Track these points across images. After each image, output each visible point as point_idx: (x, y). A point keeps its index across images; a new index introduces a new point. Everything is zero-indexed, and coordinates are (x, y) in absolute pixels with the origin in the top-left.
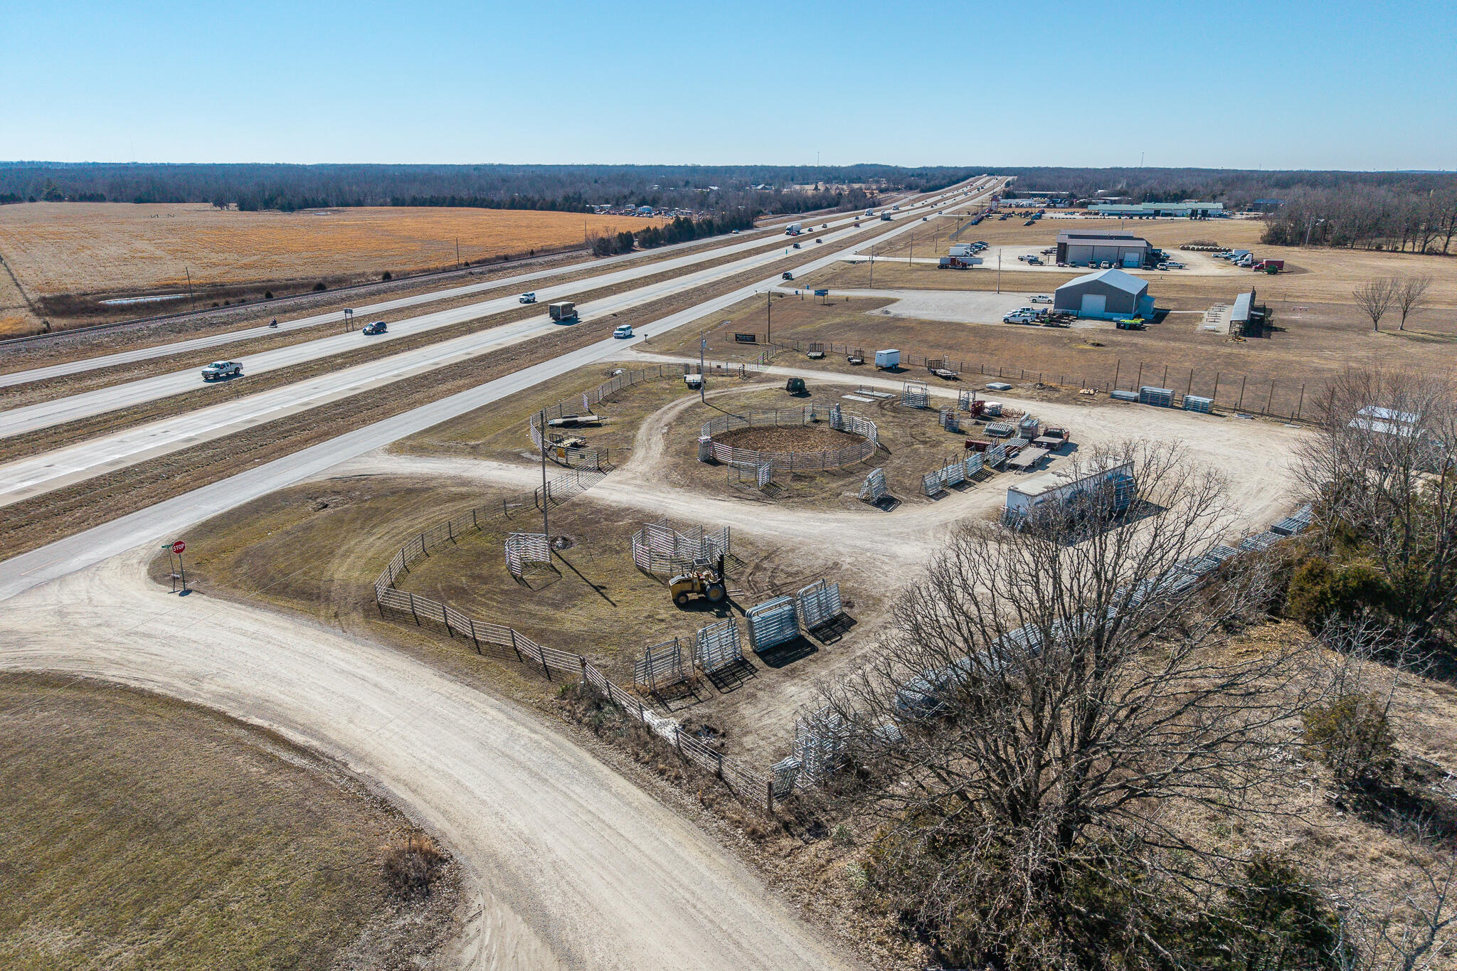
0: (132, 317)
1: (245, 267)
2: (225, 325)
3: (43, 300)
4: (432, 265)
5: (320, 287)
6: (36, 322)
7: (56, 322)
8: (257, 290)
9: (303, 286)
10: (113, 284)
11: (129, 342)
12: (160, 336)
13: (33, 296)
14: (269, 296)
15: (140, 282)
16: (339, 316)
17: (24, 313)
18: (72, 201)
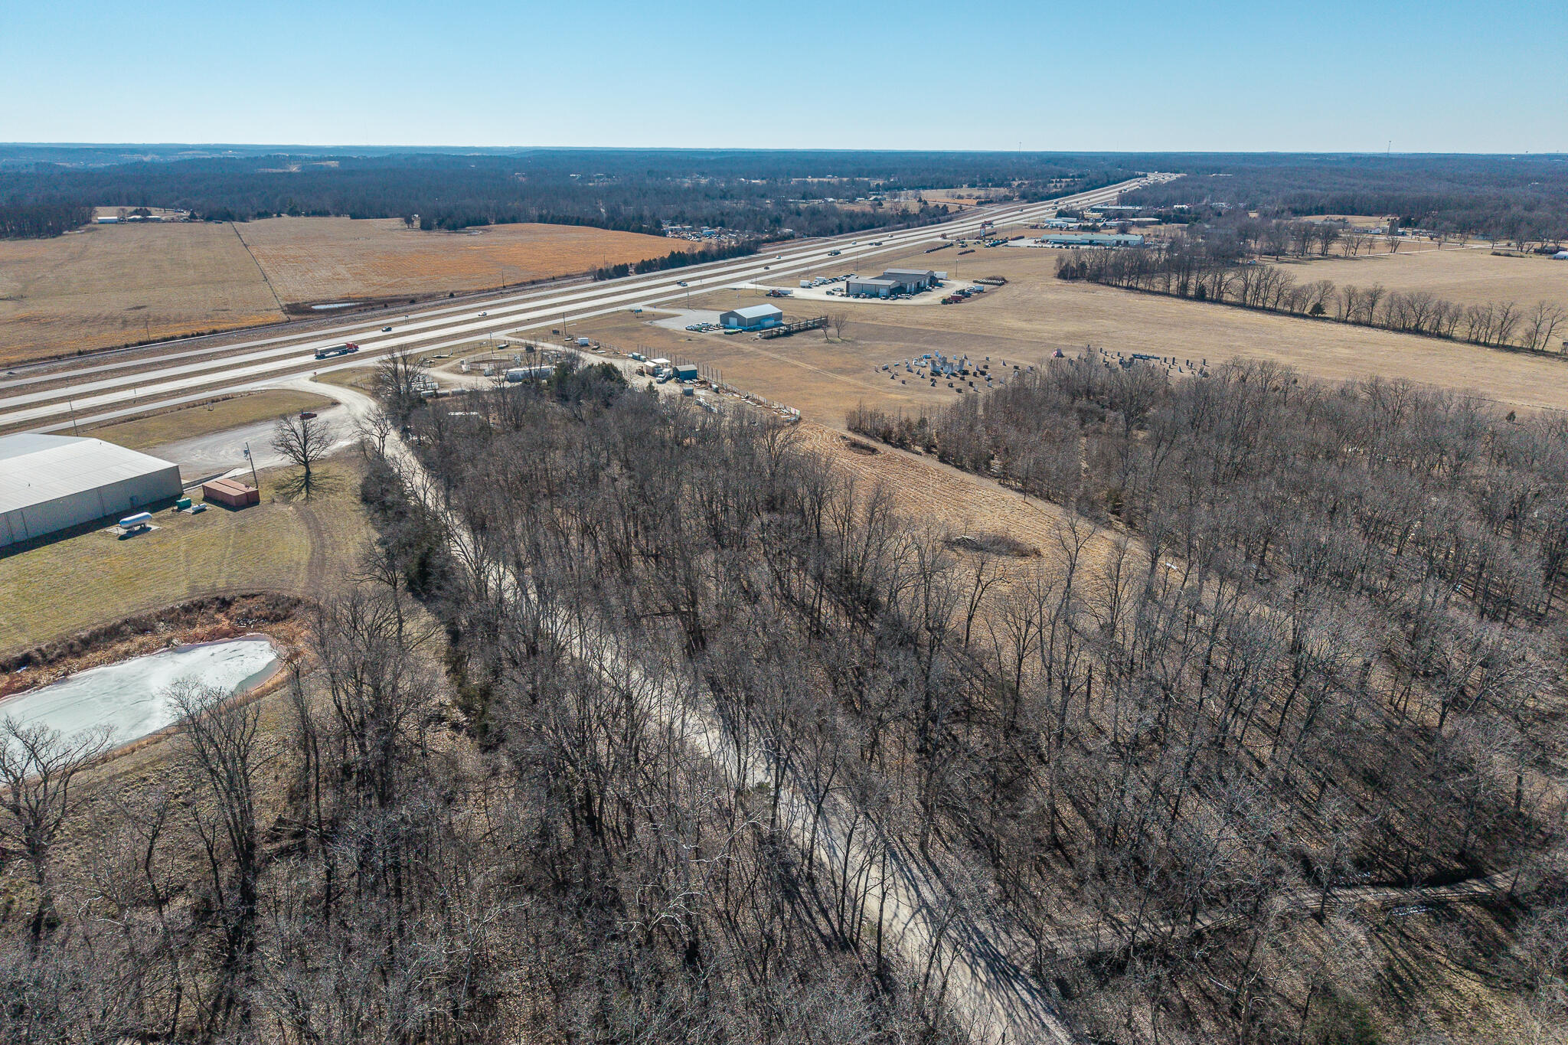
0: (324, 316)
1: (389, 286)
2: (362, 320)
3: (287, 305)
4: (485, 287)
5: (413, 302)
6: (284, 317)
7: (293, 317)
8: (380, 303)
9: (404, 300)
10: (320, 297)
11: (319, 327)
12: (331, 325)
13: (283, 303)
14: (386, 306)
15: (333, 296)
16: (403, 318)
17: (279, 312)
18: (307, 215)
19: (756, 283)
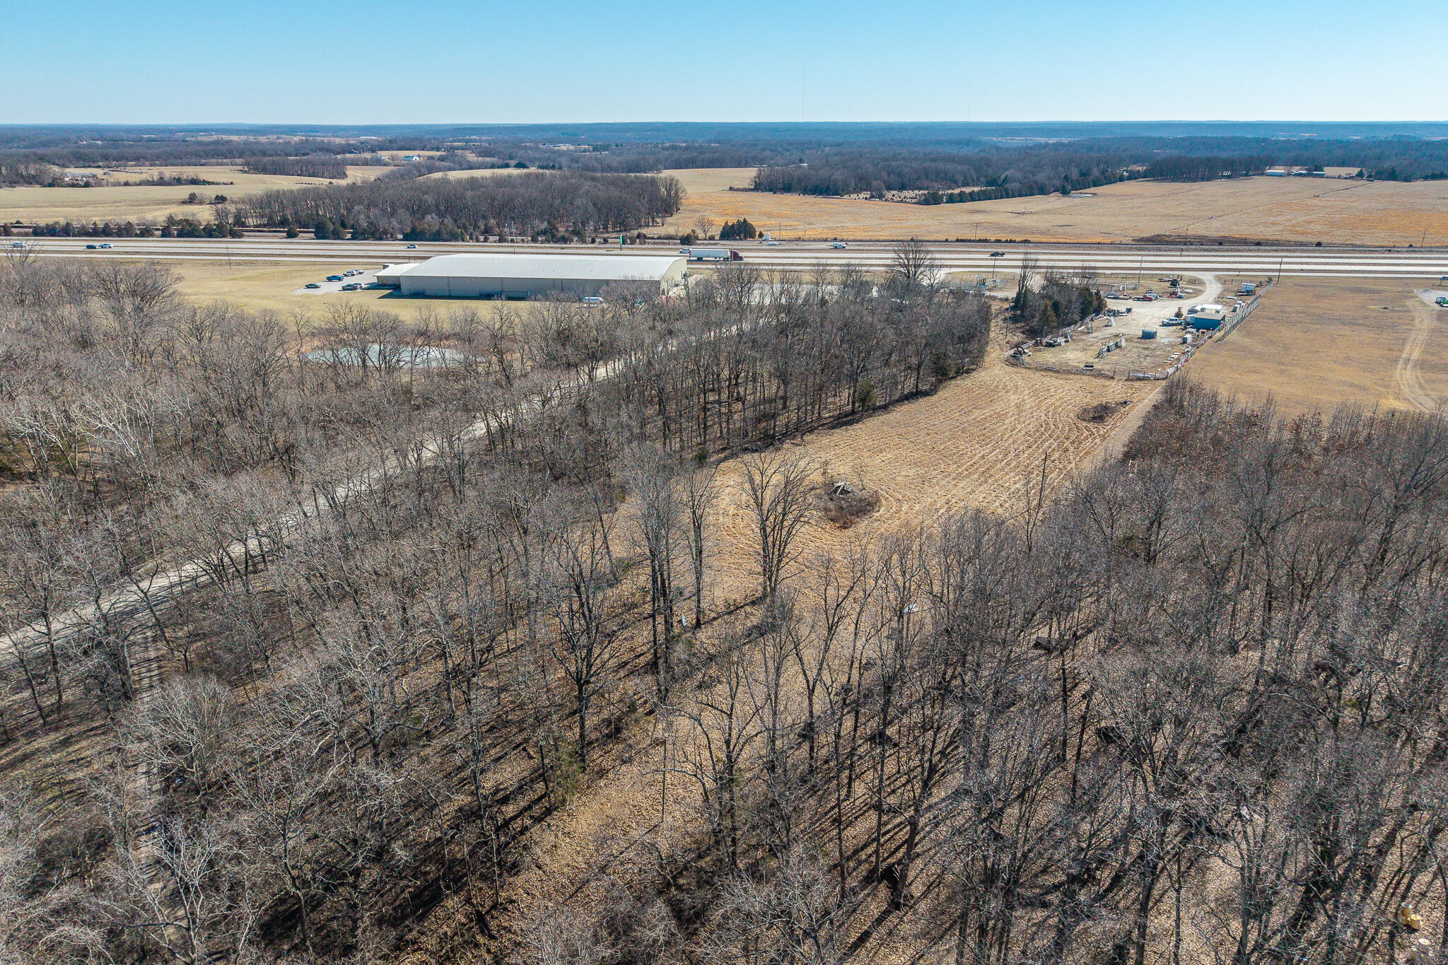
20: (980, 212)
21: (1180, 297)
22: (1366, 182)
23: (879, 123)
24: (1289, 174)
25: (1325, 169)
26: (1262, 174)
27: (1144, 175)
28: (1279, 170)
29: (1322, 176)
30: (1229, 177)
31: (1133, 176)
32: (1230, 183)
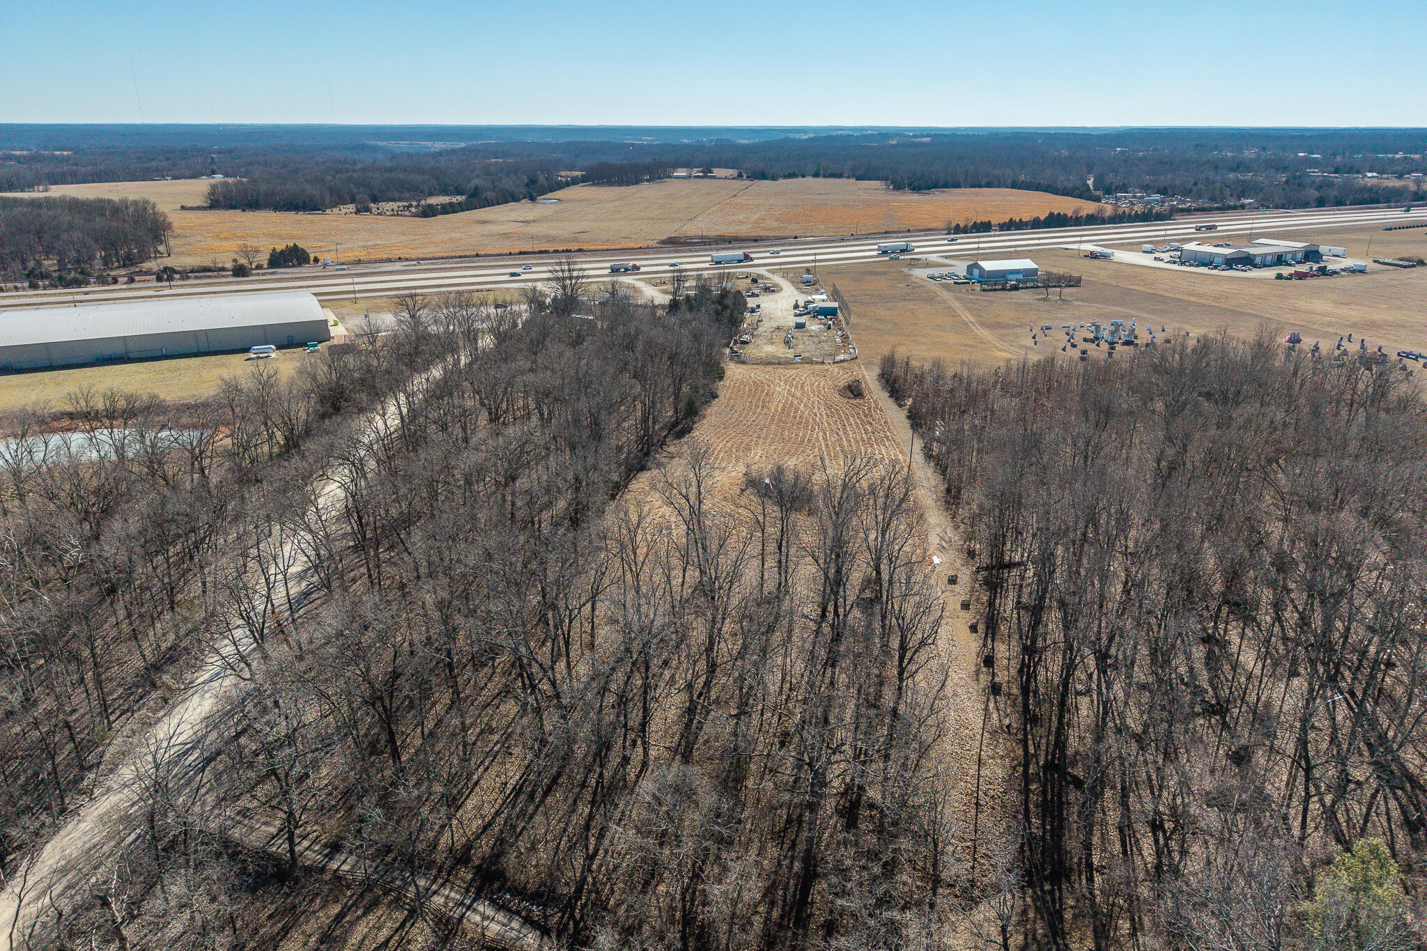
14: (729, 243)
18: (825, 176)
19: (1101, 246)
20: (484, 222)
21: (773, 291)
22: (748, 182)
23: (233, 125)
24: (689, 177)
25: (714, 170)
26: (669, 177)
27: (584, 180)
28: (681, 173)
29: (714, 177)
30: (648, 180)
31: (574, 182)
32: (652, 185)
